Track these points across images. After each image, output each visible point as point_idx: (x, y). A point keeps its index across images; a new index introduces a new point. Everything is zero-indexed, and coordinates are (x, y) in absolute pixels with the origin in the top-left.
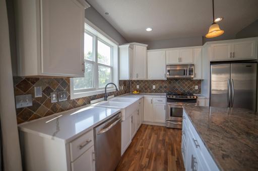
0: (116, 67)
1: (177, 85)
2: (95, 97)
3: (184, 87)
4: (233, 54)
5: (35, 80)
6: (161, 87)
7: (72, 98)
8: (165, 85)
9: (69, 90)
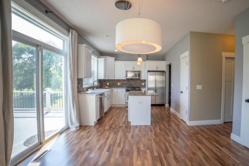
0: (96, 71)
1: (132, 82)
2: (89, 88)
3: (137, 84)
4: (157, 68)
6: (123, 84)
7: (83, 87)
8: (126, 82)
9: (82, 84)
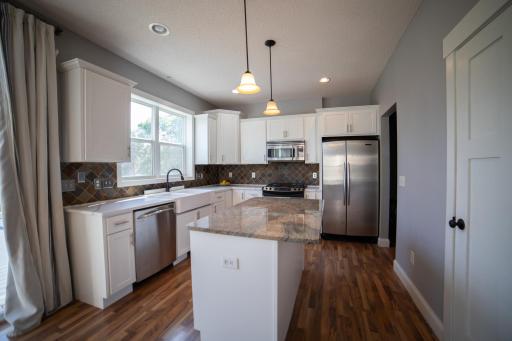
0: (190, 146)
2: (151, 187)
3: (297, 175)
4: (350, 127)
5: (78, 165)
6: (263, 175)
7: (119, 186)
8: (269, 171)
9: (115, 177)
